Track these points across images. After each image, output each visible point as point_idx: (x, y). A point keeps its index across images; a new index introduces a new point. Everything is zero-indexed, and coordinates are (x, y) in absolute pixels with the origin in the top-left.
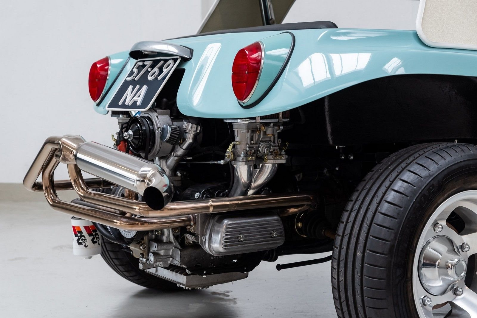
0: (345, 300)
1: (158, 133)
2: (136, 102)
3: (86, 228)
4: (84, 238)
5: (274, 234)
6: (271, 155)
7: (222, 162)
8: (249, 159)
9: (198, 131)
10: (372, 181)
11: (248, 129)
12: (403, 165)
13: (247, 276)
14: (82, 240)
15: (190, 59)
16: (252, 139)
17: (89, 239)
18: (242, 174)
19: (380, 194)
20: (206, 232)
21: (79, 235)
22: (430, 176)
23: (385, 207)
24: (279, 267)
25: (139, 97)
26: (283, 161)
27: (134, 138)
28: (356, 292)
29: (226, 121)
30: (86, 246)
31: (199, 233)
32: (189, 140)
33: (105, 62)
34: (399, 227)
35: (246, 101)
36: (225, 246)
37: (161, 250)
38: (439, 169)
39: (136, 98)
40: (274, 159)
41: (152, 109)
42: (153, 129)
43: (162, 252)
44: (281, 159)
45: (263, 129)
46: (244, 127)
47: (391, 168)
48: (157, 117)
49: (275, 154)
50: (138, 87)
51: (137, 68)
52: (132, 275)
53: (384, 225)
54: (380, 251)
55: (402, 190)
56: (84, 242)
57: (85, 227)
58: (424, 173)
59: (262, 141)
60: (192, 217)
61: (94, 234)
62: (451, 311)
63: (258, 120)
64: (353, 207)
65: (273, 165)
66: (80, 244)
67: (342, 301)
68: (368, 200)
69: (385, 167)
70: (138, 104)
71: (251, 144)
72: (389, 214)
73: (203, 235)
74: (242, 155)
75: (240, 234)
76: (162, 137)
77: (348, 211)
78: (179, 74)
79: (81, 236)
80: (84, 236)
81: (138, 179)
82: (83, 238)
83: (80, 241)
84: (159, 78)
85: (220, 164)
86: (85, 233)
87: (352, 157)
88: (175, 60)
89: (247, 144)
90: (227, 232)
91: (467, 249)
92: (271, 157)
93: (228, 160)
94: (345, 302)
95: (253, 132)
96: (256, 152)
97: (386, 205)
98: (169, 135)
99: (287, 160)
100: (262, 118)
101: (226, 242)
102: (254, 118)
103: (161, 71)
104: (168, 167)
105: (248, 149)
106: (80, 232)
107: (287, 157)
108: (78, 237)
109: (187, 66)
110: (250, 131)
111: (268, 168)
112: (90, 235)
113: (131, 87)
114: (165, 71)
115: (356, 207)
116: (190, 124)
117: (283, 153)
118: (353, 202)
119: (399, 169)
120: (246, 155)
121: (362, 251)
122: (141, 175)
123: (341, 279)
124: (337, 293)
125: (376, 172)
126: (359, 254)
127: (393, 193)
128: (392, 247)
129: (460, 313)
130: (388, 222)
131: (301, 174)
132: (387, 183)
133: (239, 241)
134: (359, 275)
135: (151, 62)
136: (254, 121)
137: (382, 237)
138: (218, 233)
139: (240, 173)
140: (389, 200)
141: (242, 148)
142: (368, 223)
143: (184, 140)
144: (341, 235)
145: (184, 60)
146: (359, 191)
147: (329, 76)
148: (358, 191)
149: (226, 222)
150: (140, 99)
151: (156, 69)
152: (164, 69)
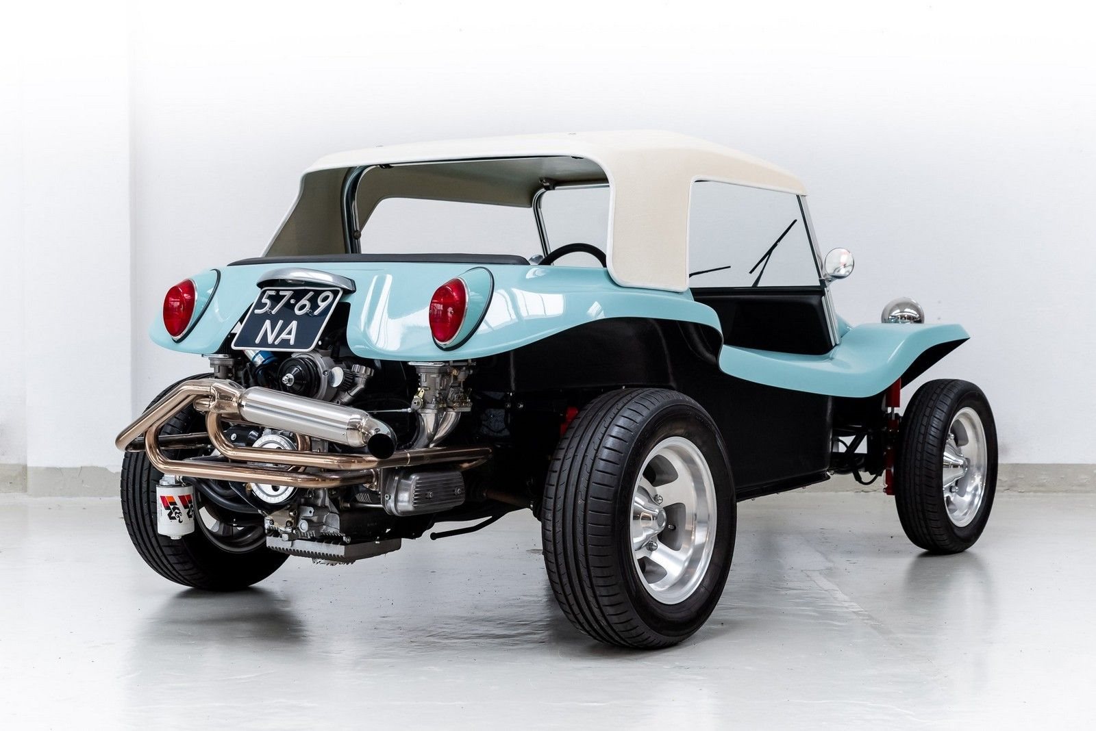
0: (562, 551)
1: (324, 378)
2: (284, 339)
3: (182, 498)
4: (178, 511)
5: (458, 491)
6: (458, 402)
7: (409, 410)
8: (441, 406)
10: (582, 428)
11: (439, 373)
12: (614, 410)
13: (398, 547)
14: (176, 513)
15: (356, 290)
16: (441, 384)
17: (184, 511)
18: (429, 423)
19: (596, 440)
20: (392, 489)
21: (172, 507)
23: (605, 454)
25: (290, 333)
26: (468, 409)
27: (295, 383)
28: (578, 542)
29: (410, 364)
30: (180, 522)
32: (361, 386)
33: (188, 287)
34: (622, 472)
35: (447, 343)
36: (415, 503)
39: (284, 336)
40: (460, 407)
41: (314, 350)
42: (318, 373)
44: (466, 407)
45: (455, 372)
46: (436, 371)
47: (601, 414)
48: (322, 358)
49: (462, 401)
50: (281, 322)
51: (269, 299)
52: (187, 568)
53: (606, 471)
54: (605, 497)
55: (620, 436)
56: (179, 517)
57: (180, 497)
58: (637, 418)
59: (452, 387)
60: (374, 473)
61: (190, 505)
63: (451, 364)
64: (565, 456)
65: (457, 414)
66: (172, 518)
67: (558, 552)
69: (593, 413)
70: (292, 342)
71: (441, 389)
72: (610, 460)
73: (385, 493)
75: (428, 490)
76: (330, 383)
77: (560, 459)
78: (343, 311)
79: (174, 509)
80: (178, 509)
81: (349, 427)
82: (176, 511)
83: (173, 515)
84: (316, 313)
85: (407, 413)
86: (179, 504)
87: (522, 406)
88: (335, 293)
89: (437, 389)
90: (417, 488)
91: (660, 501)
92: (457, 404)
93: (416, 408)
94: (562, 554)
95: (443, 376)
96: (446, 398)
97: (606, 451)
98: (341, 380)
100: (454, 361)
101: (415, 499)
102: (448, 362)
103: (314, 306)
105: (437, 395)
106: (174, 503)
107: (472, 404)
108: (170, 509)
109: (353, 300)
111: (452, 416)
112: (186, 507)
113: (268, 322)
114: (323, 305)
115: (571, 454)
116: (364, 367)
117: (469, 400)
118: (564, 451)
119: (611, 415)
120: (436, 402)
121: (584, 498)
122: (348, 421)
123: (557, 530)
124: (552, 546)
125: (582, 419)
126: (580, 502)
127: (611, 439)
128: (616, 492)
129: (655, 569)
130: (610, 468)
132: (602, 429)
133: (427, 498)
134: (582, 523)
135: (291, 292)
136: (447, 364)
137: (605, 483)
138: (405, 489)
139: (427, 422)
140: (608, 446)
141: (431, 394)
142: (589, 470)
143: (354, 385)
144: (555, 484)
145: (347, 292)
146: (570, 439)
147: (514, 317)
148: (567, 438)
149: (413, 477)
150: (292, 338)
151: (304, 301)
152: (319, 303)
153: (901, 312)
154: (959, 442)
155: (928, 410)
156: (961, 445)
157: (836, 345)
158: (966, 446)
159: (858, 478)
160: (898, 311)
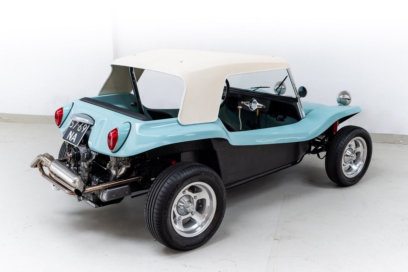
1: (82, 155)
2: (73, 140)
5: (127, 192)
6: (125, 164)
7: (106, 169)
8: (116, 168)
9: (97, 154)
15: (93, 125)
16: (117, 160)
20: (101, 193)
22: (177, 181)
24: (132, 197)
25: (74, 138)
26: (129, 167)
27: (72, 156)
31: (98, 194)
32: (94, 158)
35: (113, 150)
37: (85, 195)
38: (181, 178)
39: (73, 138)
41: (79, 145)
42: (80, 153)
43: (85, 196)
46: (114, 157)
48: (81, 148)
50: (74, 132)
51: (74, 122)
58: (175, 180)
59: (120, 161)
62: (191, 219)
65: (125, 168)
68: (156, 189)
70: (74, 142)
71: (116, 162)
73: (100, 194)
74: (113, 167)
75: (113, 194)
76: (83, 157)
78: (89, 130)
81: (73, 182)
84: (82, 132)
87: (158, 158)
88: (88, 125)
89: (115, 162)
90: (108, 194)
92: (125, 165)
93: (108, 168)
96: (118, 164)
98: (86, 157)
99: (131, 166)
101: (108, 198)
103: (82, 129)
104: (86, 165)
105: (115, 164)
107: (131, 165)
109: (92, 128)
110: (116, 158)
113: (71, 132)
114: (84, 129)
116: (94, 153)
117: (129, 163)
120: (114, 167)
122: (74, 180)
131: (139, 164)
138: (105, 193)
139: (113, 172)
141: (113, 163)
143: (92, 158)
145: (91, 126)
149: (108, 190)
150: (74, 139)
151: (80, 126)
152: (83, 128)
153: (343, 97)
154: (357, 146)
155: (339, 140)
156: (357, 147)
157: (303, 118)
158: (359, 148)
159: (319, 156)
160: (342, 96)
